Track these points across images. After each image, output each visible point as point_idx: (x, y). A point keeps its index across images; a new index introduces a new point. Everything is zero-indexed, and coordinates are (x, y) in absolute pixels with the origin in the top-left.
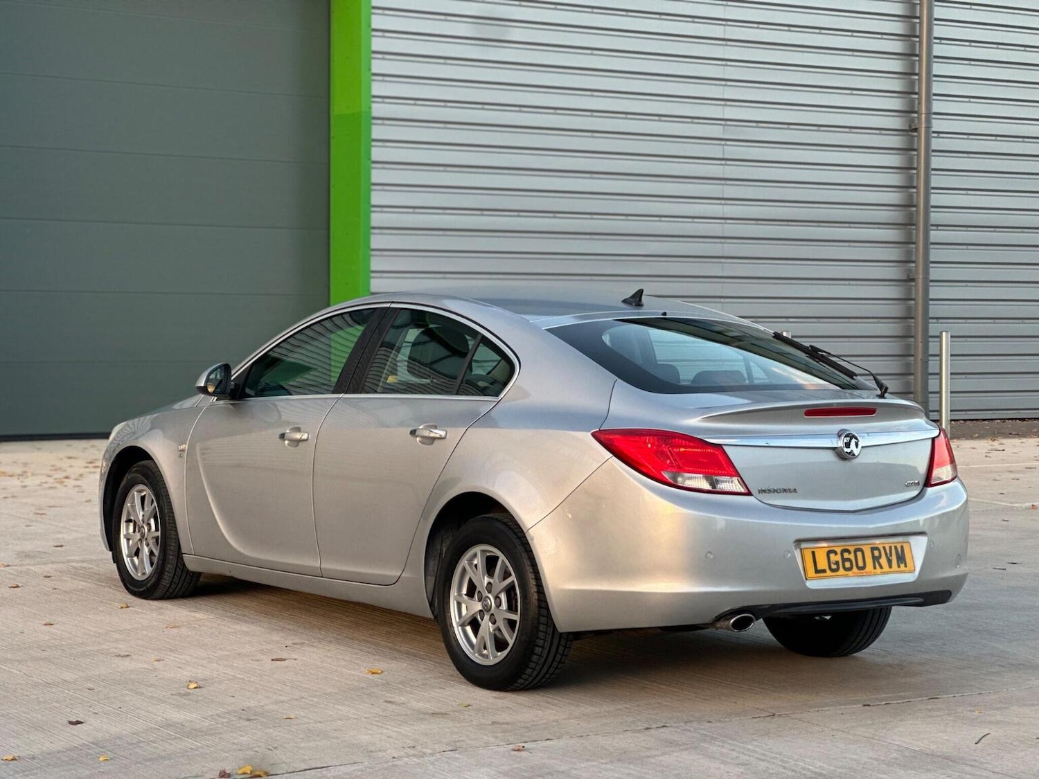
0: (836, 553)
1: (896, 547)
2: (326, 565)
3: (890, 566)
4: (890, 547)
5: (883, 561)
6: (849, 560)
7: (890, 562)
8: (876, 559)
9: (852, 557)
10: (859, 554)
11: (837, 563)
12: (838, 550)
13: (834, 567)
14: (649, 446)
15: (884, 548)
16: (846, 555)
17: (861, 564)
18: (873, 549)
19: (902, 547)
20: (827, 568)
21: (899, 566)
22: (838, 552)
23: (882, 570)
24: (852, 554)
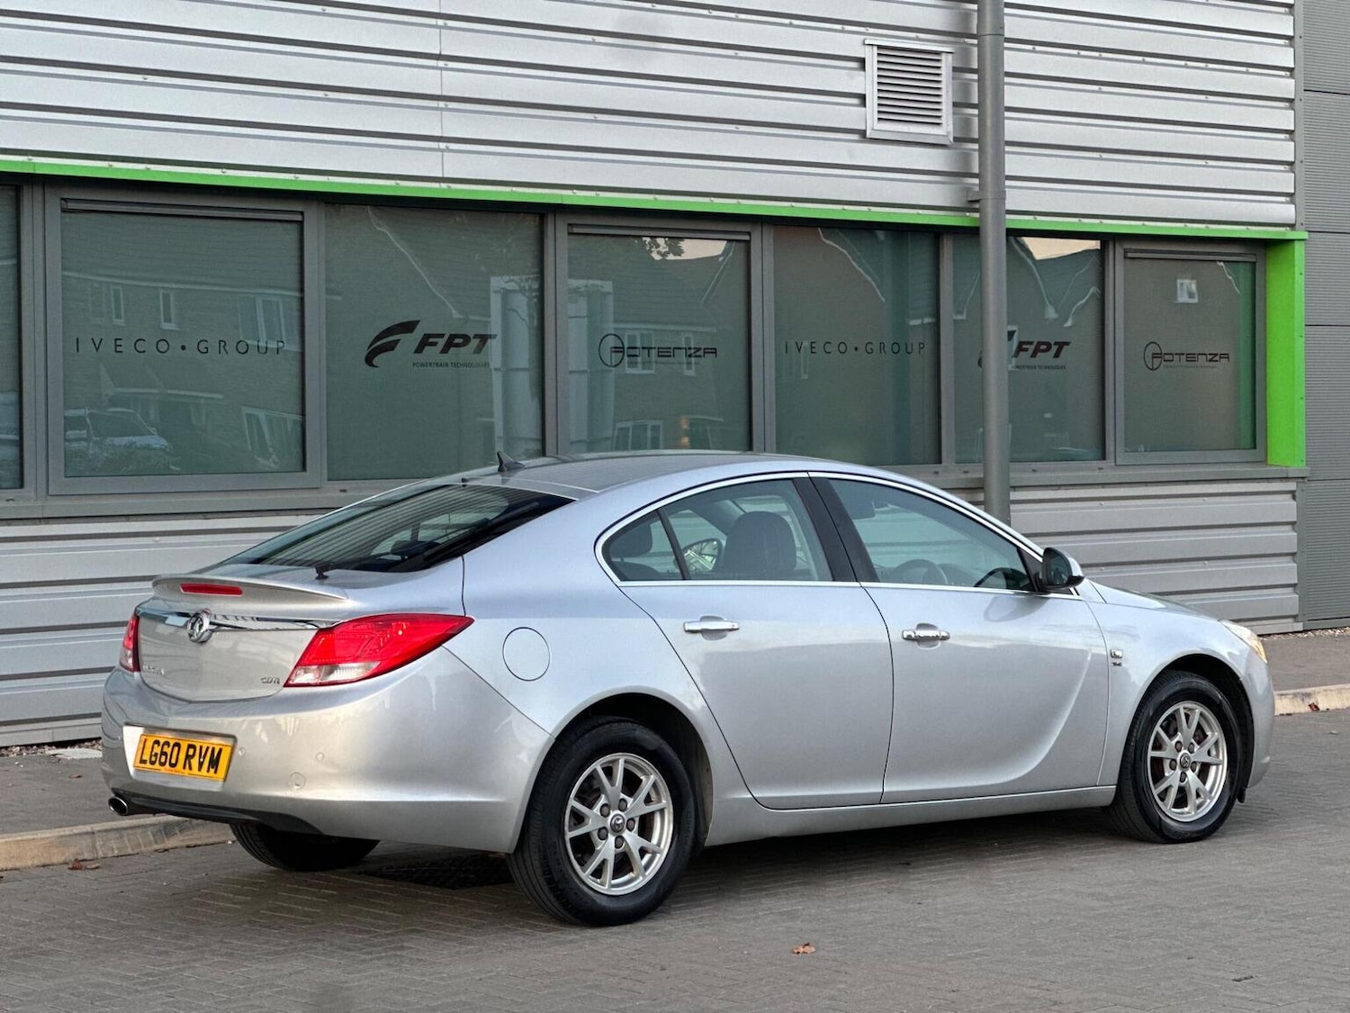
0: (159, 745)
1: (213, 749)
3: (200, 769)
4: (208, 748)
5: (195, 762)
6: (165, 754)
7: (201, 764)
8: (188, 757)
9: (168, 752)
10: (176, 748)
11: (156, 755)
12: (162, 741)
13: (154, 760)
15: (201, 748)
16: (166, 747)
17: (173, 761)
18: (190, 746)
19: (220, 750)
20: (148, 763)
21: (208, 771)
22: (161, 744)
23: (190, 772)
24: (171, 748)
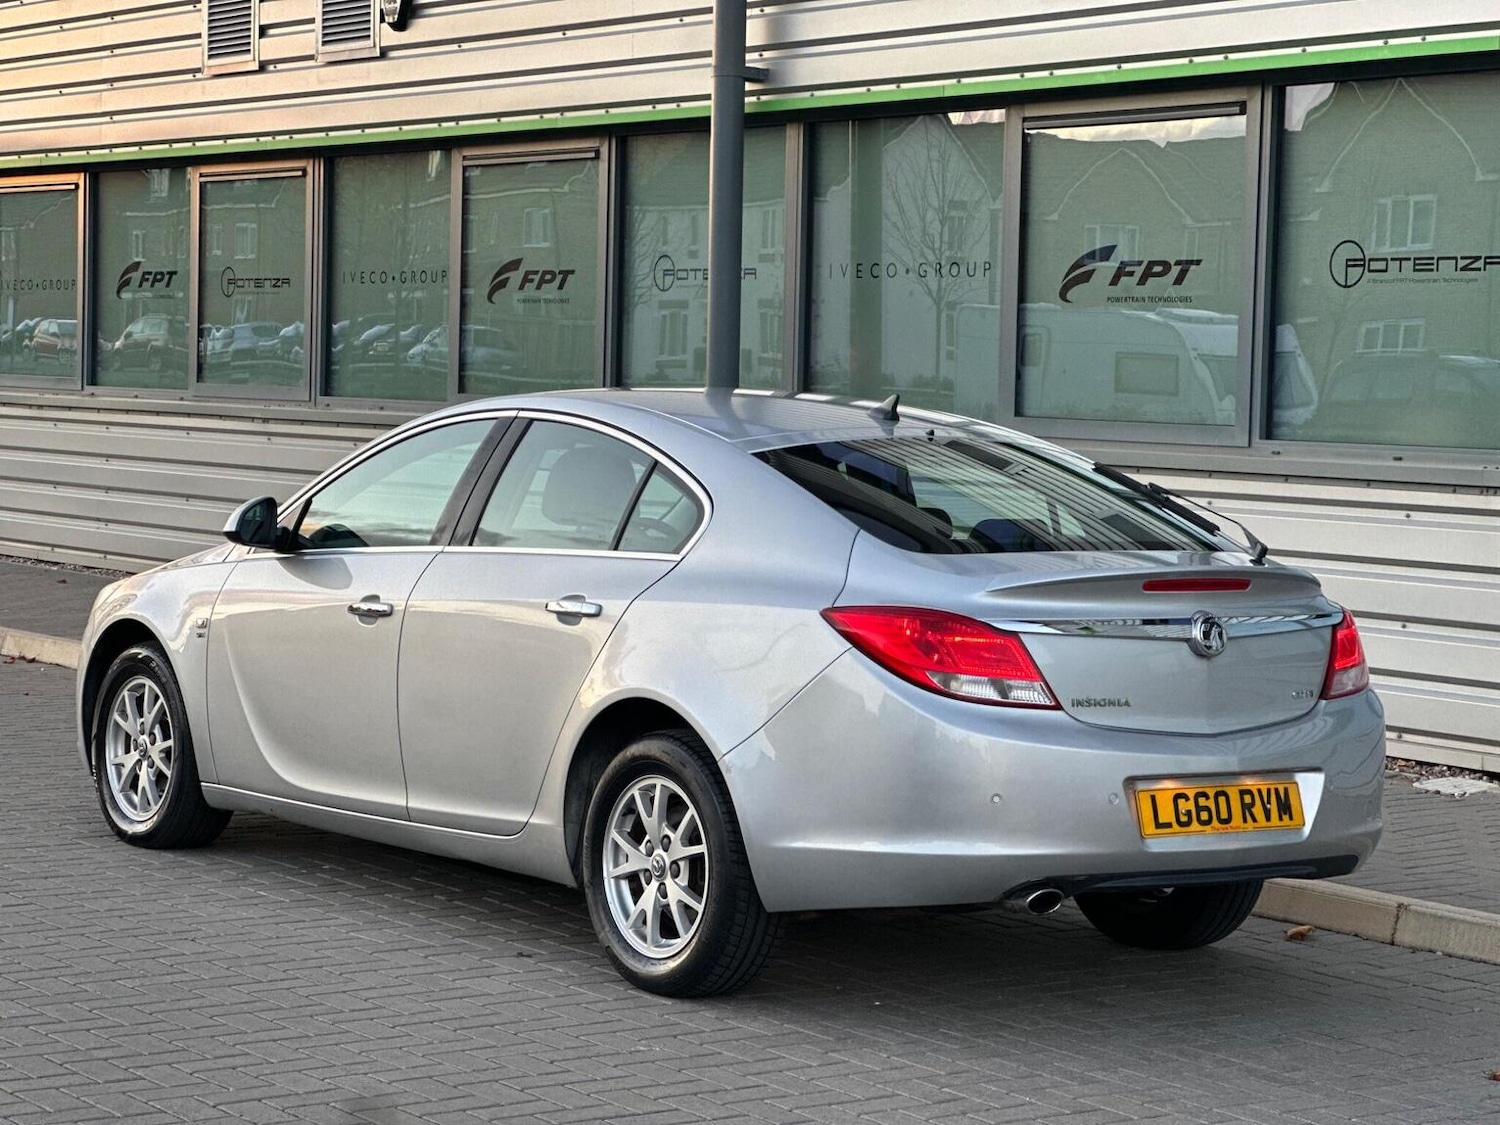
0: (1187, 799)
1: (1277, 790)
2: (416, 803)
3: (1268, 818)
4: (1268, 790)
5: (1258, 810)
6: (1207, 809)
7: (1267, 811)
8: (1247, 808)
9: (1211, 804)
10: (1222, 800)
11: (1189, 813)
12: (1191, 794)
13: (1184, 819)
14: (908, 632)
15: (1259, 791)
16: (1202, 801)
17: (1224, 815)
18: (1242, 793)
19: (1286, 790)
20: (1175, 825)
22: (1191, 796)
23: (1256, 825)
24: (1212, 800)
